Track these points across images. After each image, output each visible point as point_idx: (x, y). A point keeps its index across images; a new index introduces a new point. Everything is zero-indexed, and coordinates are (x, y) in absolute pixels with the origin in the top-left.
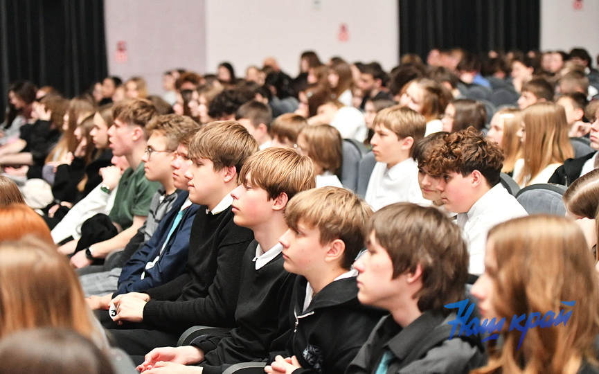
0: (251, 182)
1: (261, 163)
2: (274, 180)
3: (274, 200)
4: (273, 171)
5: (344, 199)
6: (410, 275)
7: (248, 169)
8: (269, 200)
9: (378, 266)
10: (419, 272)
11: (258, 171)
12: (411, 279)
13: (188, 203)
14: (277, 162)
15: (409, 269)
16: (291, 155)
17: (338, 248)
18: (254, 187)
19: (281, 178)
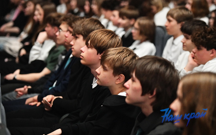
0: (90, 45)
1: (96, 36)
2: (100, 44)
3: (100, 54)
4: (100, 40)
5: (128, 55)
6: (150, 94)
7: (90, 39)
8: (98, 54)
9: (135, 88)
10: (155, 93)
11: (94, 40)
12: (150, 97)
13: (71, 56)
14: (103, 36)
15: (150, 91)
16: (110, 34)
17: (122, 78)
18: (91, 47)
19: (104, 44)
